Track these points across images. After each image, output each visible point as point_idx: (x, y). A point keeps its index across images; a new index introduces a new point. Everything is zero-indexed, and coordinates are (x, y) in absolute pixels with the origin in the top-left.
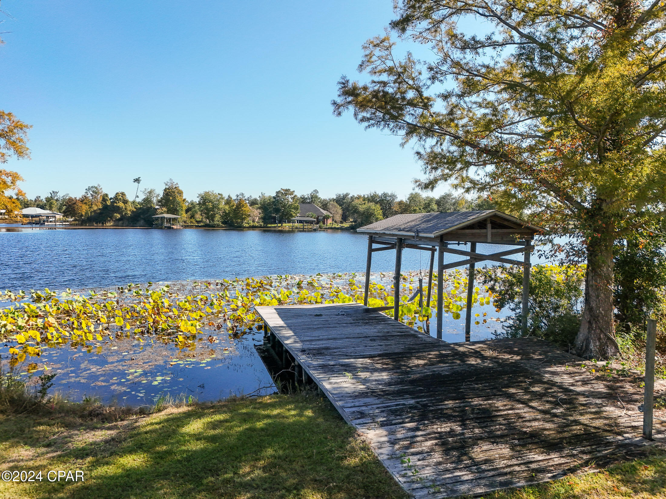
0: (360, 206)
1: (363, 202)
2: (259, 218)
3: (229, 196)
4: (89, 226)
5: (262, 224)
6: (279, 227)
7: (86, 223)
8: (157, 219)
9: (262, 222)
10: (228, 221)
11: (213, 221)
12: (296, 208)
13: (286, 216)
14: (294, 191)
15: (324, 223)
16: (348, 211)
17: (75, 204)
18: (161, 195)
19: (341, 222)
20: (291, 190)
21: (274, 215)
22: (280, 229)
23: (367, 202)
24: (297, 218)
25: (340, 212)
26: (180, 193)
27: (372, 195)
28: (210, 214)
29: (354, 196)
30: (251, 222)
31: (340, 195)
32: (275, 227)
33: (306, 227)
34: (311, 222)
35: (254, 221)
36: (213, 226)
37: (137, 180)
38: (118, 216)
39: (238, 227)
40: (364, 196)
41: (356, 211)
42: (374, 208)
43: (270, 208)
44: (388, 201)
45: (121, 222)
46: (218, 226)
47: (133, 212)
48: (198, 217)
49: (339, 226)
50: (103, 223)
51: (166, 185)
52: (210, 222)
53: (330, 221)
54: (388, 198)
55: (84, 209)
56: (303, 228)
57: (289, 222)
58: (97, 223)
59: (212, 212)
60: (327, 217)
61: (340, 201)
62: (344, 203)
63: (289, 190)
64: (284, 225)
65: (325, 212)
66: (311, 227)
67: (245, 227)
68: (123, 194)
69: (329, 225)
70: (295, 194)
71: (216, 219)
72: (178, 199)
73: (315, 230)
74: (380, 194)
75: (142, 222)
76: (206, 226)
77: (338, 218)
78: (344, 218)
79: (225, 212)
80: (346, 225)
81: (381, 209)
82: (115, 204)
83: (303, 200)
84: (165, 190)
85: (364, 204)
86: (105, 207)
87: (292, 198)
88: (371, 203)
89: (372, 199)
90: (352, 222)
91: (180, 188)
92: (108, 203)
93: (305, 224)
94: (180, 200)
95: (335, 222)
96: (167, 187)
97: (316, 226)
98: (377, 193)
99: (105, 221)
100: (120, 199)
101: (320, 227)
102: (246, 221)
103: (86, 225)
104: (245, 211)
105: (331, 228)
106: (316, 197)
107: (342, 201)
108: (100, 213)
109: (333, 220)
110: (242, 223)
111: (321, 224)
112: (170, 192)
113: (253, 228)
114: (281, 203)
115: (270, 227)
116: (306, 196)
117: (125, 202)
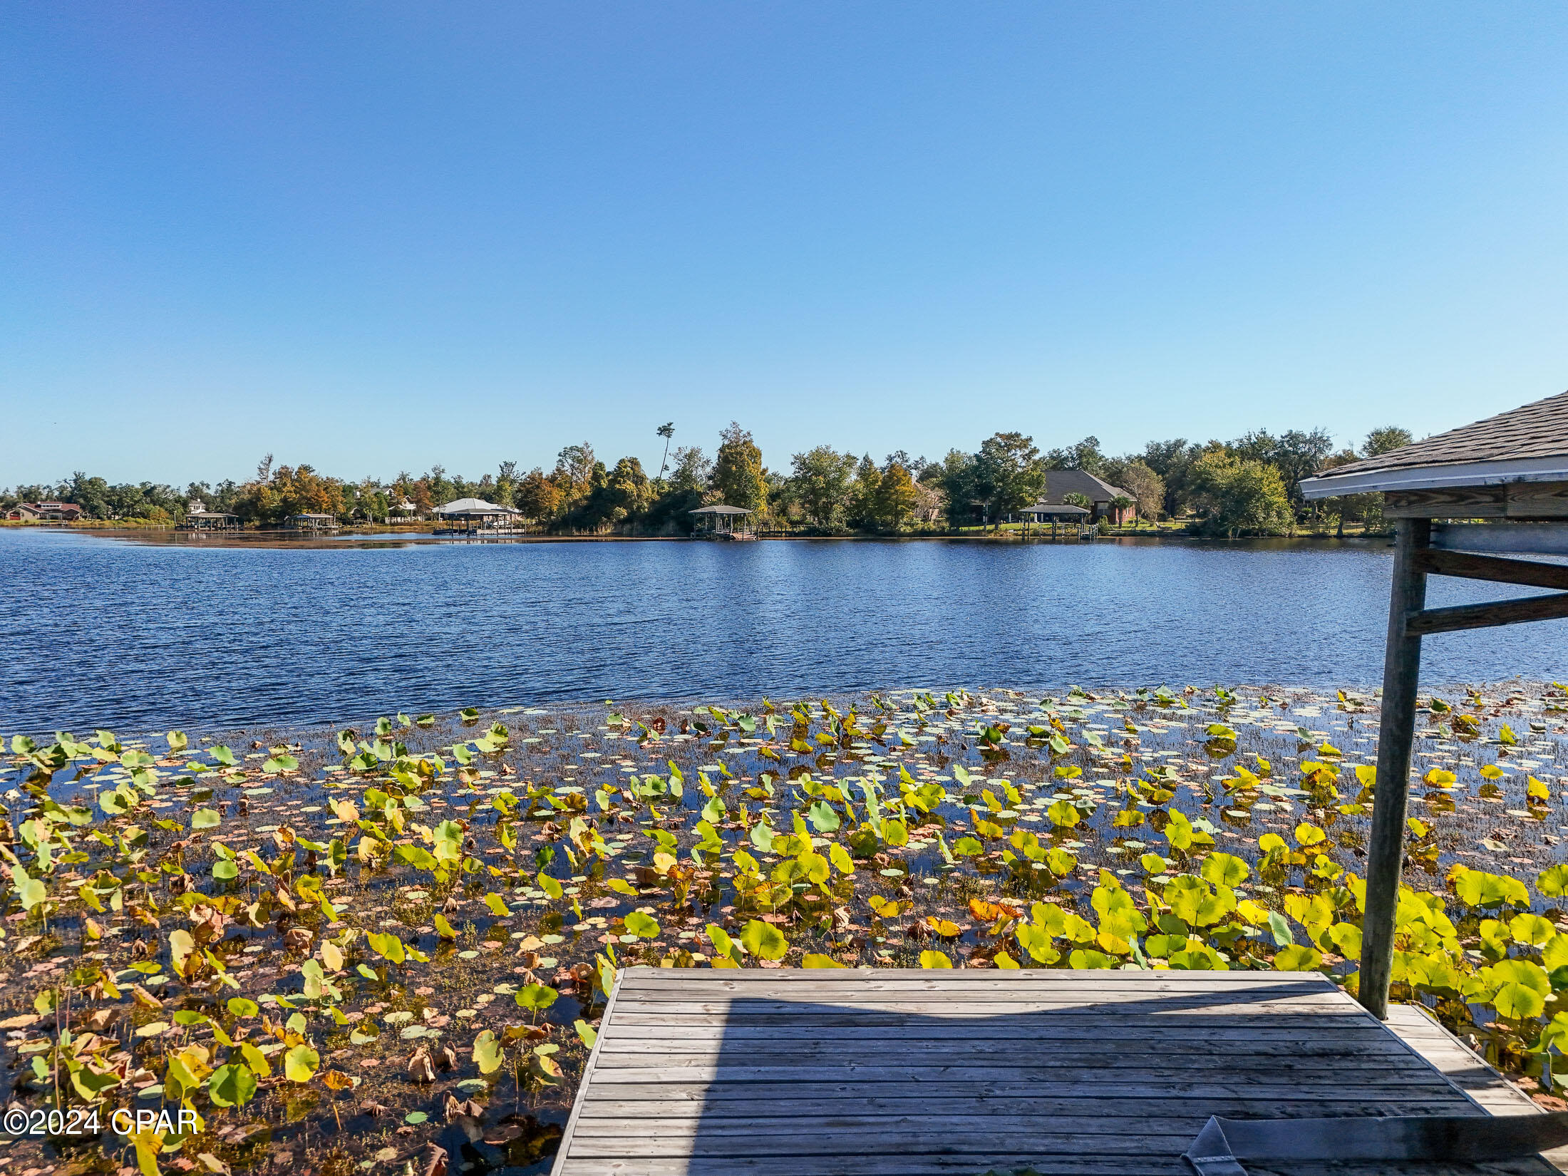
0: (1219, 471)
1: (1228, 461)
2: (940, 512)
3: (866, 459)
4: (563, 536)
5: (946, 525)
6: (990, 532)
7: (557, 530)
8: (701, 519)
9: (947, 520)
10: (862, 520)
11: (827, 519)
12: (1035, 483)
13: (1007, 503)
14: (1030, 439)
15: (1112, 521)
16: (1181, 487)
17: (538, 487)
18: (714, 462)
19: (1162, 518)
20: (1024, 437)
21: (977, 502)
22: (991, 536)
23: (1238, 459)
24: (1036, 508)
25: (1159, 488)
26: (756, 455)
27: (1254, 439)
28: (820, 503)
29: (1198, 446)
30: (918, 520)
31: (1158, 445)
32: (978, 533)
33: (1063, 531)
34: (1075, 519)
35: (926, 519)
36: (826, 533)
37: (666, 431)
38: (623, 512)
39: (885, 535)
40: (1229, 444)
41: (1204, 485)
42: (1259, 475)
43: (965, 484)
44: (1304, 454)
45: (627, 527)
46: (839, 532)
47: (653, 502)
48: (795, 511)
49: (1155, 528)
50: (591, 530)
51: (725, 437)
52: (820, 523)
53: (1129, 515)
54: (1303, 448)
55: (556, 500)
56: (1054, 535)
57: (1017, 519)
58: (579, 530)
59: (824, 500)
60: (1120, 505)
61: (1160, 460)
62: (1168, 467)
63: (1018, 435)
64: (1003, 526)
65: (1115, 492)
66: (1075, 531)
67: (904, 535)
68: (634, 462)
69: (1126, 526)
70: (1033, 444)
71: (834, 515)
72: (751, 470)
73: (1086, 539)
74: (1278, 438)
75: (671, 526)
76: (811, 532)
77: (1153, 505)
78: (1171, 507)
79: (855, 498)
80: (1175, 525)
81: (1282, 478)
82: (617, 486)
83: (1057, 463)
84: (722, 450)
85: (1231, 464)
86: (598, 493)
87: (1027, 457)
88: (1252, 463)
89: (1254, 450)
90: (1192, 517)
91: (755, 444)
92: (604, 484)
93: (1059, 524)
94: (754, 472)
95: (1144, 517)
96: (726, 442)
97: (1087, 529)
98: (1269, 434)
99: (596, 524)
100: (628, 473)
101: (1100, 531)
102: (905, 519)
103: (557, 535)
104: (903, 493)
105: (1133, 534)
106: (1092, 453)
107: (1163, 462)
108: (586, 508)
109: (1138, 512)
110: (897, 523)
111: (1104, 522)
112: (731, 454)
113: (924, 535)
114: (995, 471)
115: (966, 534)
116: (1065, 453)
117: (639, 480)
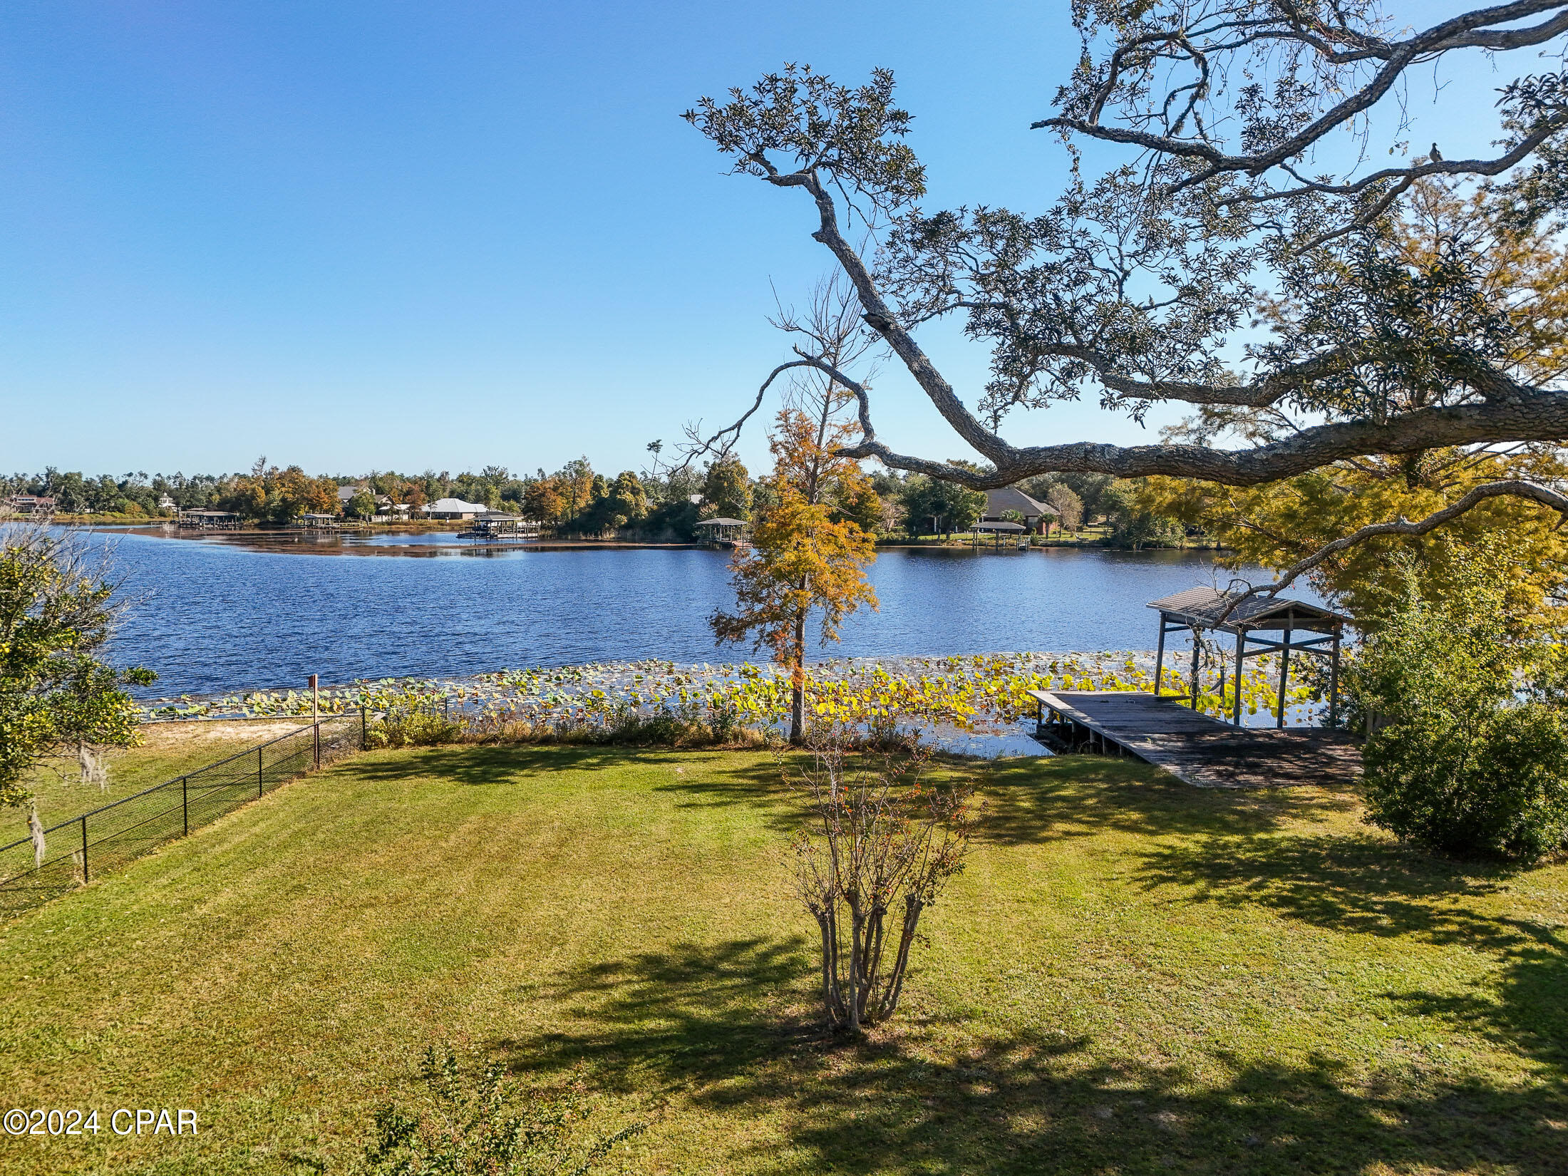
0: (1126, 495)
2: (899, 524)
5: (904, 535)
6: (943, 541)
9: (905, 530)
12: (980, 502)
13: (956, 517)
15: (1040, 532)
16: (1096, 503)
18: (705, 477)
19: (1080, 529)
21: (931, 516)
22: (944, 546)
25: (1078, 506)
32: (934, 542)
33: (1003, 542)
37: (655, 446)
38: (624, 519)
41: (1115, 506)
43: (923, 502)
45: (629, 533)
47: (651, 511)
49: (1074, 539)
50: (596, 535)
53: (1054, 527)
55: (559, 505)
56: (996, 545)
57: (962, 530)
58: (585, 534)
60: (1048, 520)
62: (1084, 482)
63: (965, 462)
64: (952, 536)
65: (1043, 508)
66: (1012, 542)
68: (631, 476)
69: (1053, 538)
72: (738, 482)
73: (1023, 550)
75: (669, 533)
77: (1073, 520)
80: (1090, 536)
82: (618, 496)
85: (1136, 490)
86: (600, 502)
91: (742, 463)
92: (605, 493)
93: (999, 535)
94: (742, 486)
95: (1067, 529)
97: (1024, 541)
99: (600, 531)
100: (626, 485)
101: (1033, 542)
103: (567, 539)
104: (871, 507)
105: (1058, 544)
109: (1062, 525)
111: (1035, 535)
112: (722, 472)
113: (889, 544)
114: (948, 492)
115: (924, 542)
117: (636, 491)
